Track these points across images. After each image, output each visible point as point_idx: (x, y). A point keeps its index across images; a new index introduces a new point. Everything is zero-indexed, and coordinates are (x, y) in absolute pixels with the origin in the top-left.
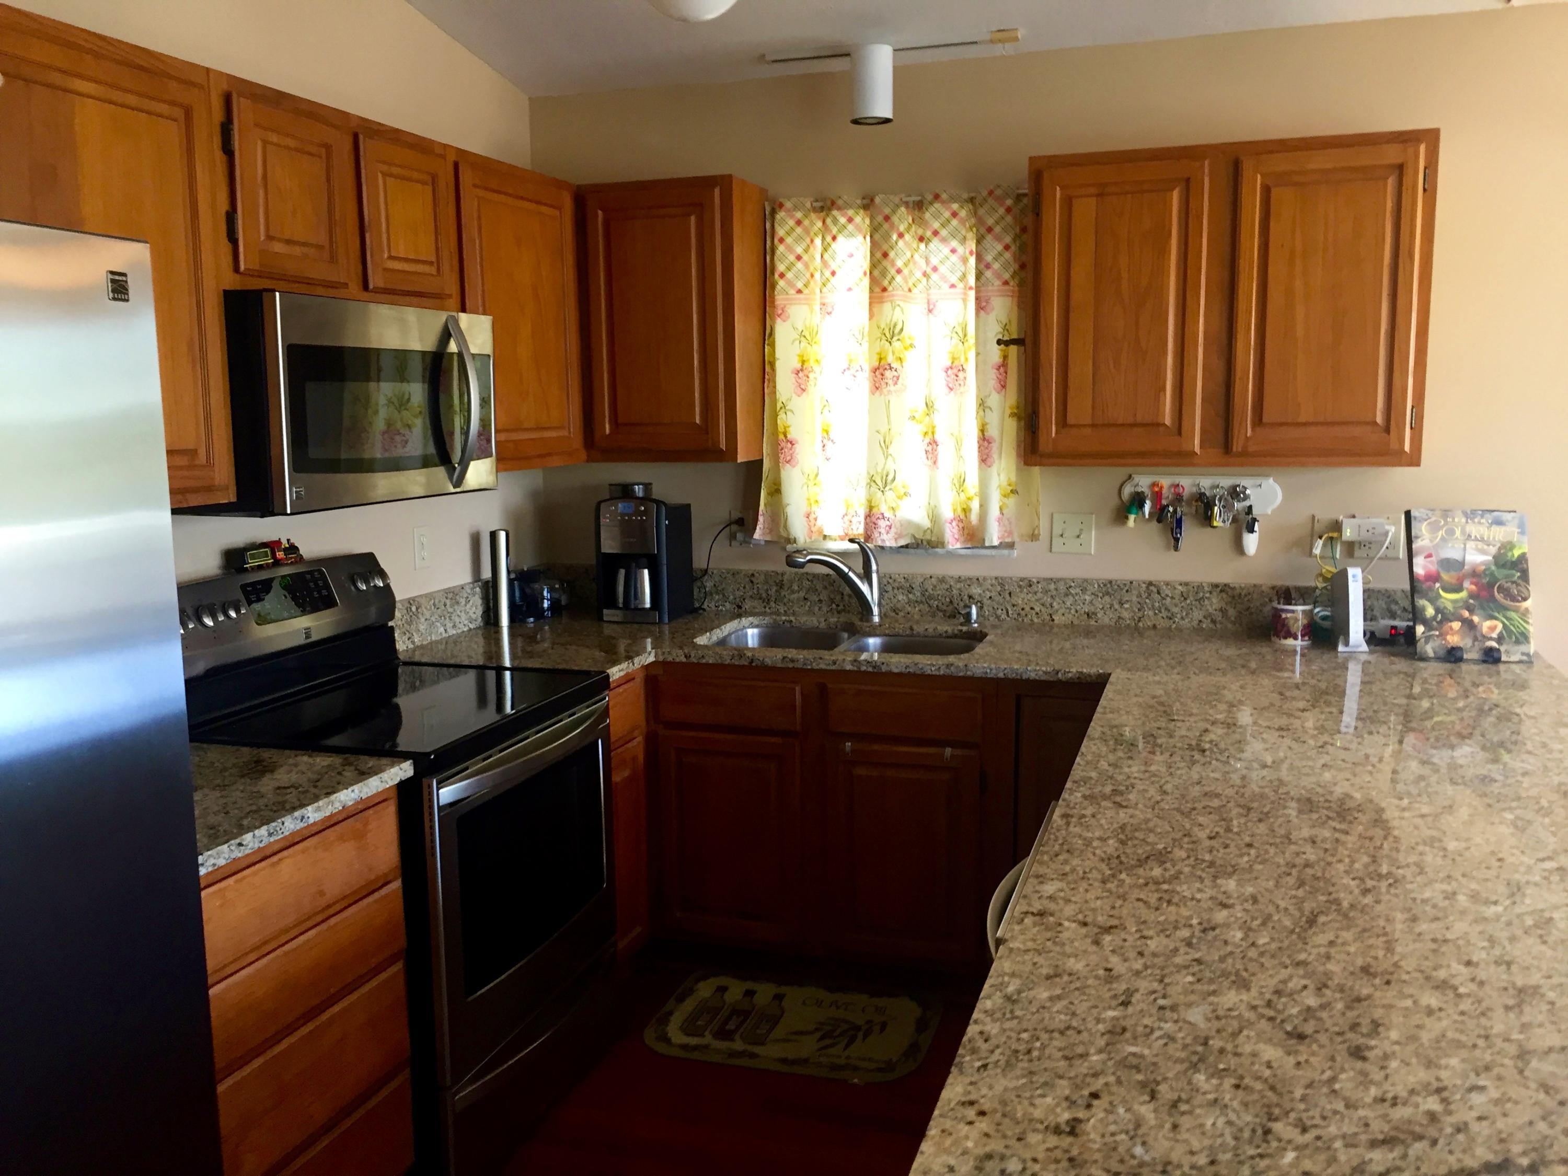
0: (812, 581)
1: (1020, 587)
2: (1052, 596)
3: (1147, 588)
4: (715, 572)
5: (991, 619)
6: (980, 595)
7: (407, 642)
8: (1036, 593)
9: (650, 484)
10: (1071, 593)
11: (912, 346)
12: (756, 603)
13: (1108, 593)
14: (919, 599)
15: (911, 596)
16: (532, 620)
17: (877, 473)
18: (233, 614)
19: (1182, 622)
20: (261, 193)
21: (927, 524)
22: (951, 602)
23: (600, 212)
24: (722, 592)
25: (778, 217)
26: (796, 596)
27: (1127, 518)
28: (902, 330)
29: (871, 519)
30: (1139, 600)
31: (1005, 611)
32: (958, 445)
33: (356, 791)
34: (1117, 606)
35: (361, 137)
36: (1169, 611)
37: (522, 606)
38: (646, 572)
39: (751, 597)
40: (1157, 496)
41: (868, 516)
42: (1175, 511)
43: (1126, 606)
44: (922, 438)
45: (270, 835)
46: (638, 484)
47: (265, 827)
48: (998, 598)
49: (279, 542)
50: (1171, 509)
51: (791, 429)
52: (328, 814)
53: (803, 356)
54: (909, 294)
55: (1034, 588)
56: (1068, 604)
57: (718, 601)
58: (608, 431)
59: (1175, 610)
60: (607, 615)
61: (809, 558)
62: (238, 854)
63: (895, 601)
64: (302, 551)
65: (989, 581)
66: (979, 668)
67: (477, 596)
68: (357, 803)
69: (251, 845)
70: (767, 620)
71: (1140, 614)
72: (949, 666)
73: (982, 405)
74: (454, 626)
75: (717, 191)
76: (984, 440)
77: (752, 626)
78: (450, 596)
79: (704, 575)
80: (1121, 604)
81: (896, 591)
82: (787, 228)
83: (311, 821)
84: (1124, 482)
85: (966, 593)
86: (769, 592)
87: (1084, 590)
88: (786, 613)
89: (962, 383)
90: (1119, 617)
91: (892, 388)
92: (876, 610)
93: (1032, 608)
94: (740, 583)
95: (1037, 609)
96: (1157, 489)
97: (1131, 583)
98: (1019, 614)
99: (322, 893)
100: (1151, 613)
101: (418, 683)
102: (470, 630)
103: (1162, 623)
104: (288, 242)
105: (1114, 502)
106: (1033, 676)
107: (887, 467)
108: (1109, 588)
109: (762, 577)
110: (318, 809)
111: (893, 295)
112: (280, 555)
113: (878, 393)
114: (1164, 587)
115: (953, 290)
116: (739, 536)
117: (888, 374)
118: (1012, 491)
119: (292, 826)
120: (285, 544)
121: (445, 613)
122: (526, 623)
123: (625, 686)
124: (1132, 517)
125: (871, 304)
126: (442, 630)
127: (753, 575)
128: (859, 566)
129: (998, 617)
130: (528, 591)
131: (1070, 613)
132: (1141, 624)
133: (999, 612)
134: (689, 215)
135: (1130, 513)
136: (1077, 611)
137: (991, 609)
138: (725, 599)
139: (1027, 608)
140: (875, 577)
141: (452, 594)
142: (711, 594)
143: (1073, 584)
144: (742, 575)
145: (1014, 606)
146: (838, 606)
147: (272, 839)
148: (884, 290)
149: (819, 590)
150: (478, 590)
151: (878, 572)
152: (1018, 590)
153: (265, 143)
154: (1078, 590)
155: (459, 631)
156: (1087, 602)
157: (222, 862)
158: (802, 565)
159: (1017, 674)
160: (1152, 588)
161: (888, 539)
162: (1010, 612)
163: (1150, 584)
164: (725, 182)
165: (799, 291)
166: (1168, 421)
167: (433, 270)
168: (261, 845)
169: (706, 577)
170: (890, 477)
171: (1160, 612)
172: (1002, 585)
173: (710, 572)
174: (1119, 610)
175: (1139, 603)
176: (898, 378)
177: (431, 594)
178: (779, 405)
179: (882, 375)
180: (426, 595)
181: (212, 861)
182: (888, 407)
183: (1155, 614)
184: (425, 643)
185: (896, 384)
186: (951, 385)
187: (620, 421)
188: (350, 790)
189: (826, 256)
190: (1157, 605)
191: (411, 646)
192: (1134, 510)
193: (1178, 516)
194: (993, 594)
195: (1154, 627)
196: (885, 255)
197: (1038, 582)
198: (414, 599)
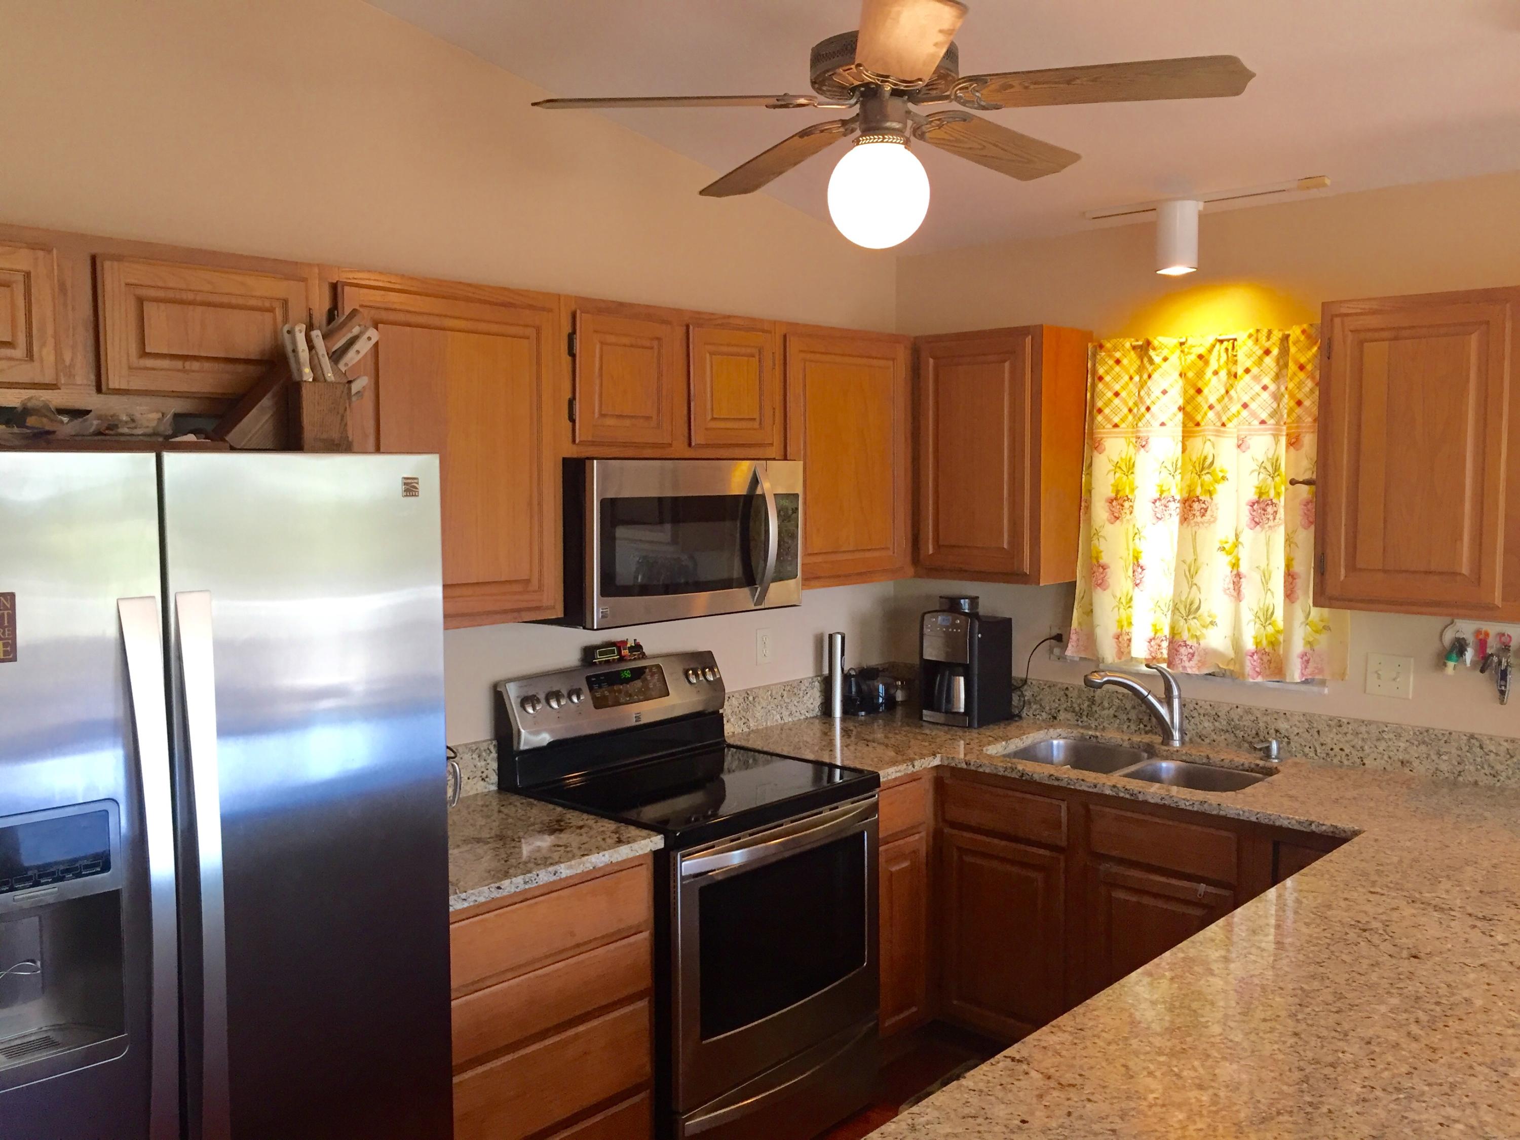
0: (1122, 700)
1: (1329, 726)
2: (1363, 739)
3: (1469, 740)
4: (1034, 682)
5: (1299, 755)
6: (1287, 730)
7: (742, 726)
8: (1346, 734)
9: (977, 598)
10: (1383, 738)
11: (1223, 478)
12: (1069, 716)
13: (1424, 742)
14: (1224, 728)
15: (1217, 724)
16: (863, 713)
17: (1181, 601)
18: (575, 700)
19: (1507, 782)
20: (597, 382)
21: (1231, 654)
22: (1257, 734)
23: (931, 361)
24: (1039, 702)
25: (1098, 357)
26: (1106, 712)
27: (1445, 665)
28: (1212, 463)
29: (1175, 644)
30: (1459, 752)
31: (1312, 749)
32: (1266, 579)
33: (607, 856)
34: (1434, 757)
35: (691, 327)
36: (1493, 767)
37: (856, 700)
38: (962, 679)
39: (1066, 709)
40: (1482, 644)
41: (1171, 642)
42: (1500, 663)
43: (1444, 757)
44: (1230, 569)
45: (525, 883)
46: (964, 598)
47: (522, 877)
48: (1306, 735)
49: (624, 643)
50: (1495, 659)
51: (1103, 554)
52: (579, 871)
53: (1117, 486)
54: (1223, 429)
55: (1344, 729)
56: (1381, 749)
57: (1035, 710)
58: (931, 552)
59: (1499, 767)
60: (926, 716)
61: (1105, 679)
62: (496, 894)
63: (1200, 727)
64: (646, 650)
65: (1297, 718)
66: (1232, 809)
67: (815, 689)
68: (607, 865)
69: (508, 889)
70: (1076, 733)
71: (1459, 768)
72: (1202, 803)
73: (1289, 541)
74: (791, 714)
75: (1029, 339)
76: (1290, 576)
77: (1059, 736)
78: (787, 688)
79: (1023, 685)
80: (1439, 754)
81: (1202, 717)
82: (1106, 367)
83: (563, 876)
84: (1446, 627)
85: (1273, 727)
86: (1082, 706)
87: (1398, 736)
88: (1096, 729)
89: (1271, 517)
90: (1437, 769)
91: (1199, 519)
92: (1176, 735)
93: (1342, 750)
94: (1055, 695)
95: (1347, 751)
96: (1481, 637)
97: (1450, 733)
98: (1328, 754)
99: (572, 934)
100: (1472, 768)
101: (751, 761)
102: (807, 718)
103: (1484, 781)
104: (620, 417)
105: (1435, 646)
106: (1285, 823)
107: (1191, 596)
108: (1425, 737)
109: (1076, 692)
110: (570, 867)
111: (1204, 430)
112: (625, 652)
113: (1185, 524)
114: (1488, 742)
115: (1263, 426)
116: (1057, 651)
117: (1196, 506)
118: (1324, 627)
119: (546, 878)
120: (631, 643)
121: (782, 703)
122: (858, 715)
123: (908, 786)
124: (1451, 664)
125: (1183, 437)
126: (778, 717)
127: (1067, 688)
128: (1161, 691)
129: (1306, 755)
130: (864, 687)
131: (1382, 758)
132: (1461, 779)
133: (1307, 750)
134: (1005, 361)
135: (1451, 660)
136: (1390, 758)
137: (1298, 746)
138: (1042, 708)
139: (1337, 749)
140: (1176, 703)
141: (792, 688)
142: (1030, 703)
143: (1386, 729)
144: (1057, 688)
145: (1322, 745)
146: (1145, 726)
147: (527, 887)
148: (1198, 424)
149: (1128, 708)
150: (817, 684)
151: (1180, 697)
152: (1327, 729)
153: (602, 343)
154: (1391, 736)
155: (796, 719)
156: (1401, 749)
157: (482, 899)
158: (1100, 686)
159: (1270, 820)
160: (1473, 741)
161: (1192, 668)
162: (1319, 751)
163: (1472, 737)
164: (1035, 332)
165: (1116, 426)
166: (1465, 570)
167: (756, 425)
168: (518, 890)
169: (1025, 687)
170: (1195, 606)
171: (1483, 768)
172: (1310, 722)
173: (1029, 682)
174: (1437, 761)
175: (1459, 756)
176: (1206, 510)
177: (769, 686)
178: (1093, 531)
179: (1191, 507)
180: (764, 687)
181: (474, 898)
182: (1194, 539)
183: (1477, 770)
184: (760, 727)
185: (1203, 515)
186: (1257, 520)
187: (941, 543)
188: (601, 854)
189: (1142, 393)
190: (1479, 760)
191: (746, 730)
192: (1454, 656)
193: (1503, 668)
194: (1300, 731)
195: (1476, 783)
196: (1199, 391)
197: (1348, 723)
198: (751, 690)
